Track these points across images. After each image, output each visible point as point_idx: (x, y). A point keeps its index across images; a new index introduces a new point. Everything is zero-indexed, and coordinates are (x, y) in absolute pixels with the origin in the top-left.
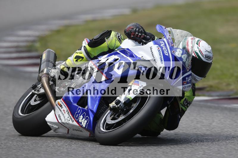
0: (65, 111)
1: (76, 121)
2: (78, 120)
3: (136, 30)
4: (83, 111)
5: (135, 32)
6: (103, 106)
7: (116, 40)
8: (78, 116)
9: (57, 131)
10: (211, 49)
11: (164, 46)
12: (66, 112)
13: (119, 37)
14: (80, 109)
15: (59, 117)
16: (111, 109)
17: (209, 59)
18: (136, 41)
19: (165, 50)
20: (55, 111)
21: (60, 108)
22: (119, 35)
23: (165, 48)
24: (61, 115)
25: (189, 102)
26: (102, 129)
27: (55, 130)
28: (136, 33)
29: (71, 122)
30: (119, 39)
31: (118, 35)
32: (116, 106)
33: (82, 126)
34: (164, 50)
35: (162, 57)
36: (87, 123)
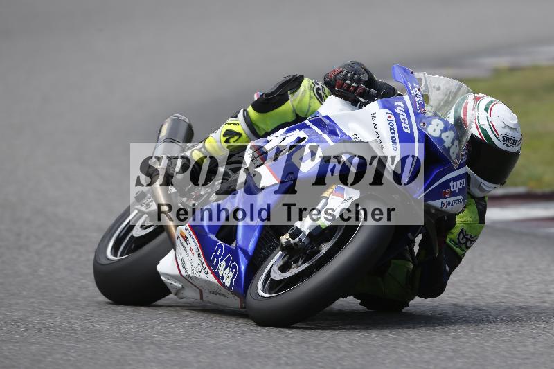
0: (194, 251)
1: (213, 273)
2: (217, 272)
3: (346, 74)
4: (228, 251)
5: (344, 80)
6: (270, 241)
7: (311, 97)
8: (217, 263)
9: (181, 295)
10: (516, 121)
11: (401, 113)
12: (195, 253)
13: (319, 91)
14: (220, 246)
15: (183, 263)
16: (283, 249)
17: (512, 145)
18: (346, 100)
19: (405, 120)
20: (175, 250)
21: (185, 243)
22: (320, 87)
23: (404, 117)
24: (186, 260)
25: (471, 237)
26: (260, 292)
27: (178, 292)
28: (347, 82)
29: (203, 275)
30: (319, 94)
31: (317, 86)
32: (292, 241)
33: (223, 285)
34: (402, 121)
35: (397, 136)
36: (233, 277)
